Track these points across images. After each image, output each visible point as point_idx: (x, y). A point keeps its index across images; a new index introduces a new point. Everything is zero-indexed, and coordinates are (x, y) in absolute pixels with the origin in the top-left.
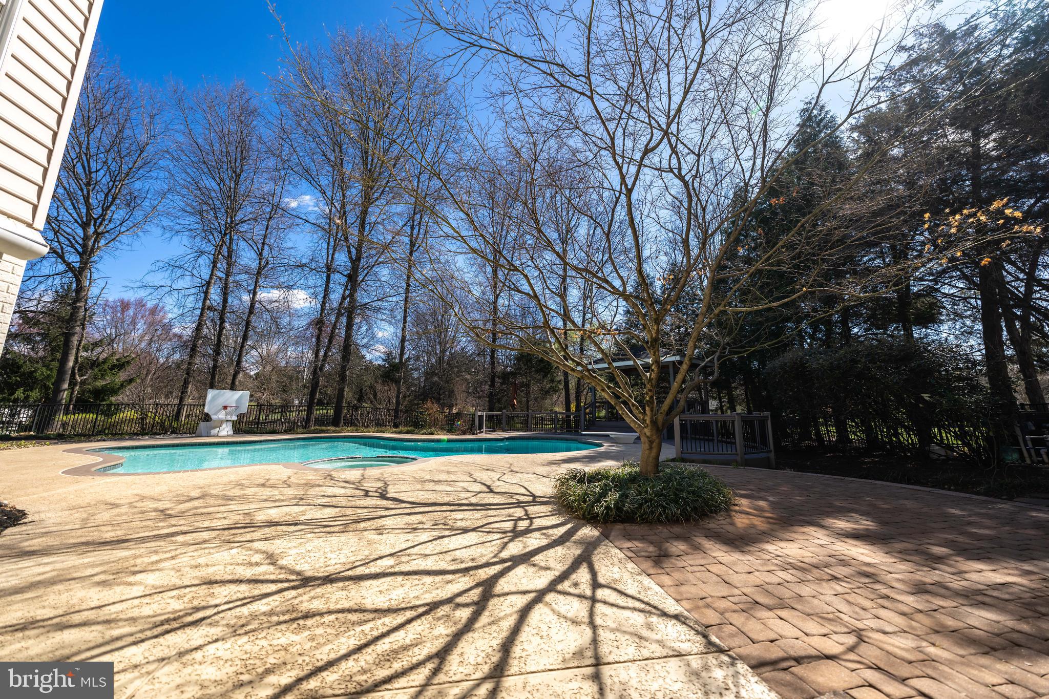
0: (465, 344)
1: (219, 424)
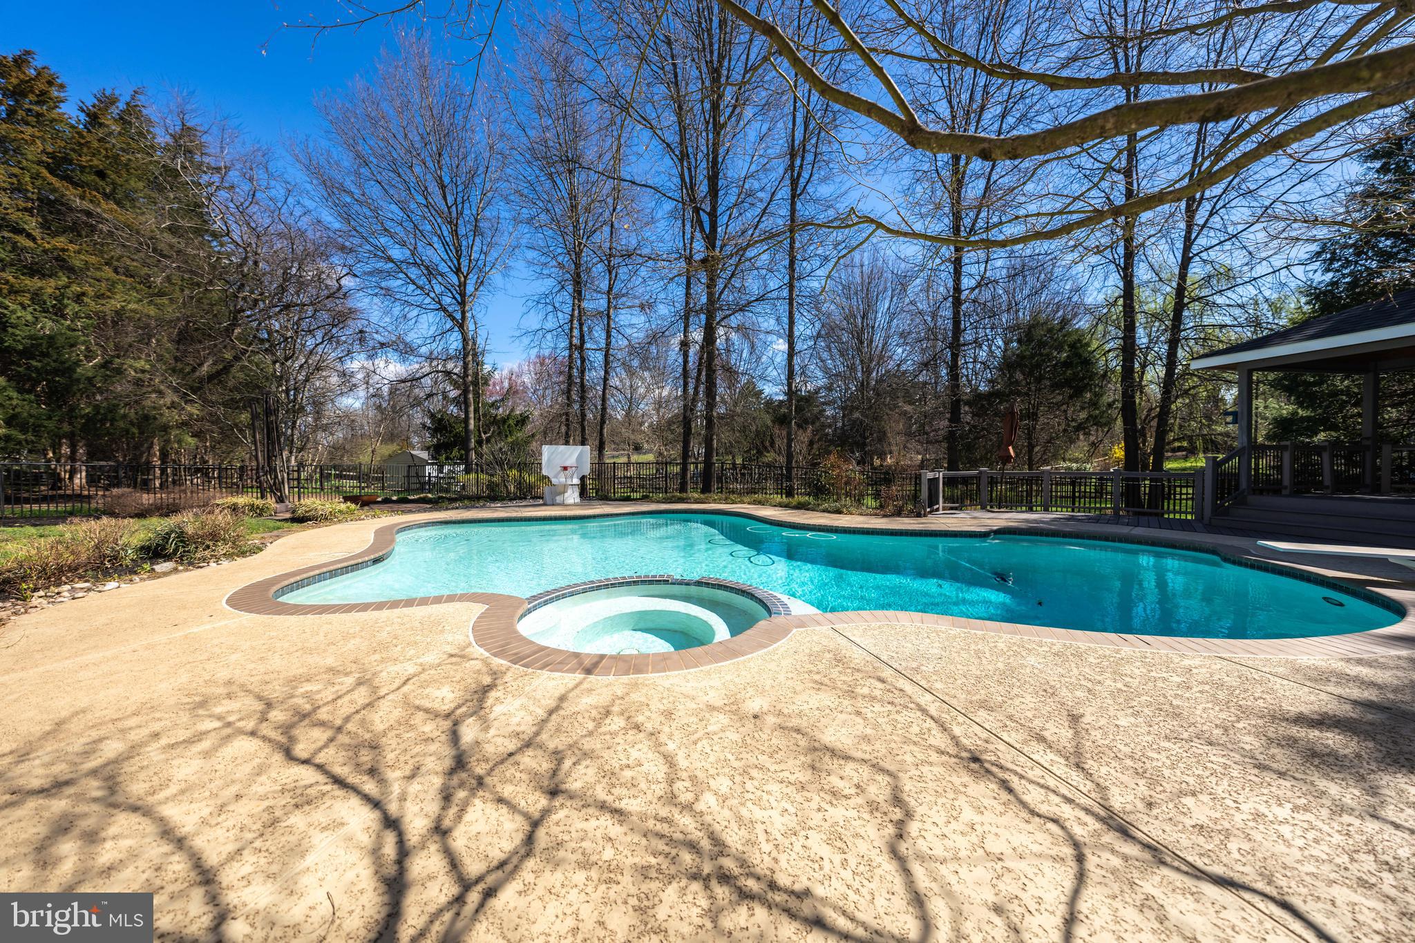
0: (902, 356)
1: (563, 489)
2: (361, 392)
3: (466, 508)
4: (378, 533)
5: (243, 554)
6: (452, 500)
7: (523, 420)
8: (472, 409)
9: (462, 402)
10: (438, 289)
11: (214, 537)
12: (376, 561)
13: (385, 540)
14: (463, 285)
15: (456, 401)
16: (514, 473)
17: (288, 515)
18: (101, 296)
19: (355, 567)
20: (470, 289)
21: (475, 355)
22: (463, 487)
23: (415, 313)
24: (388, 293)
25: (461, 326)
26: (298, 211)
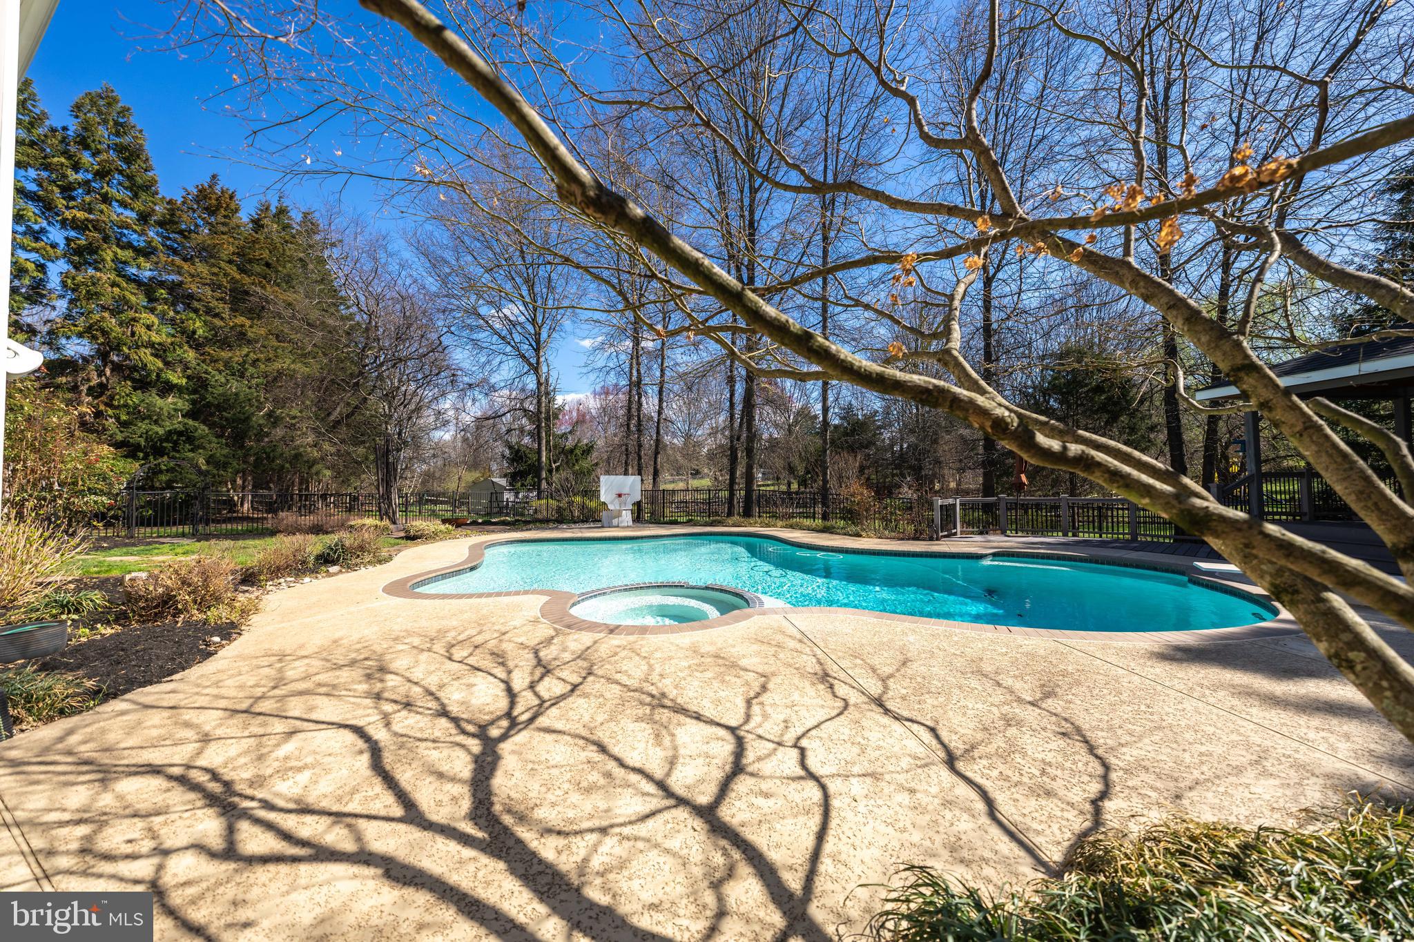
1: (619, 515)
2: (452, 427)
3: (538, 529)
4: (472, 548)
5: (380, 562)
6: (527, 523)
7: (588, 450)
8: (544, 442)
9: (536, 435)
10: (517, 338)
11: (362, 548)
12: (472, 569)
13: (477, 551)
14: (538, 334)
15: (530, 434)
16: (578, 499)
17: (402, 534)
18: (269, 360)
19: (458, 573)
20: (544, 335)
21: (547, 394)
22: (536, 511)
23: (498, 360)
24: (475, 343)
25: (536, 369)
26: (408, 281)
